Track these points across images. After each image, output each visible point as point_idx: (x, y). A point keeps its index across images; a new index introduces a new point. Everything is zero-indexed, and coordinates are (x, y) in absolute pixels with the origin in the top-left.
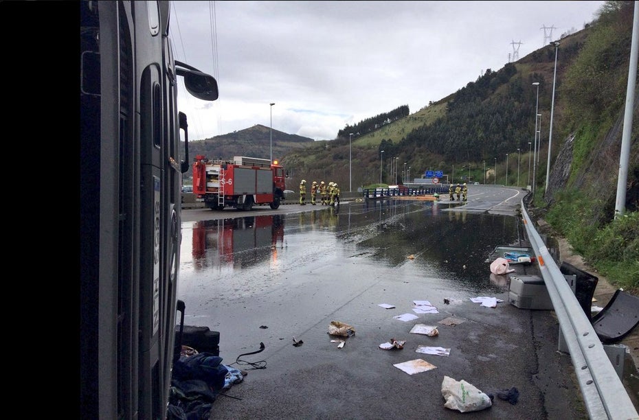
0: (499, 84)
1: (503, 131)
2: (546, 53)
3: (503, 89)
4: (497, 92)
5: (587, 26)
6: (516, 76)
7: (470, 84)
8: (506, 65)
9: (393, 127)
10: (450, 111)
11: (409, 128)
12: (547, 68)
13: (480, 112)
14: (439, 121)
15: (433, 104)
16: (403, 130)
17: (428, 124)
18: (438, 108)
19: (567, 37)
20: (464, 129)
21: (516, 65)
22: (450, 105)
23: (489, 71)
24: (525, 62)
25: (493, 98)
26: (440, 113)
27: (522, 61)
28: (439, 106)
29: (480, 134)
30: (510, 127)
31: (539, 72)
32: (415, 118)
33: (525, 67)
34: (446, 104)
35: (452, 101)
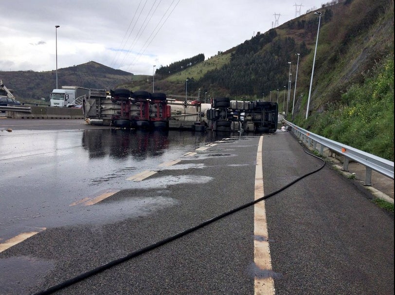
0: (266, 43)
1: (268, 75)
2: (297, 23)
3: (268, 46)
4: (264, 48)
5: (323, 6)
6: (277, 38)
7: (246, 42)
8: (270, 30)
9: (194, 69)
10: (232, 60)
11: (205, 70)
12: (297, 34)
13: (253, 62)
14: (225, 66)
15: (221, 54)
16: (201, 71)
17: (218, 68)
18: (225, 57)
19: (311, 12)
20: (242, 73)
21: (277, 30)
22: (233, 55)
23: (259, 33)
24: (283, 28)
25: (261, 52)
26: (226, 60)
27: (281, 27)
28: (225, 55)
29: (253, 77)
30: (272, 73)
31: (291, 36)
32: (209, 63)
33: (283, 32)
34: (230, 54)
35: (234, 52)
